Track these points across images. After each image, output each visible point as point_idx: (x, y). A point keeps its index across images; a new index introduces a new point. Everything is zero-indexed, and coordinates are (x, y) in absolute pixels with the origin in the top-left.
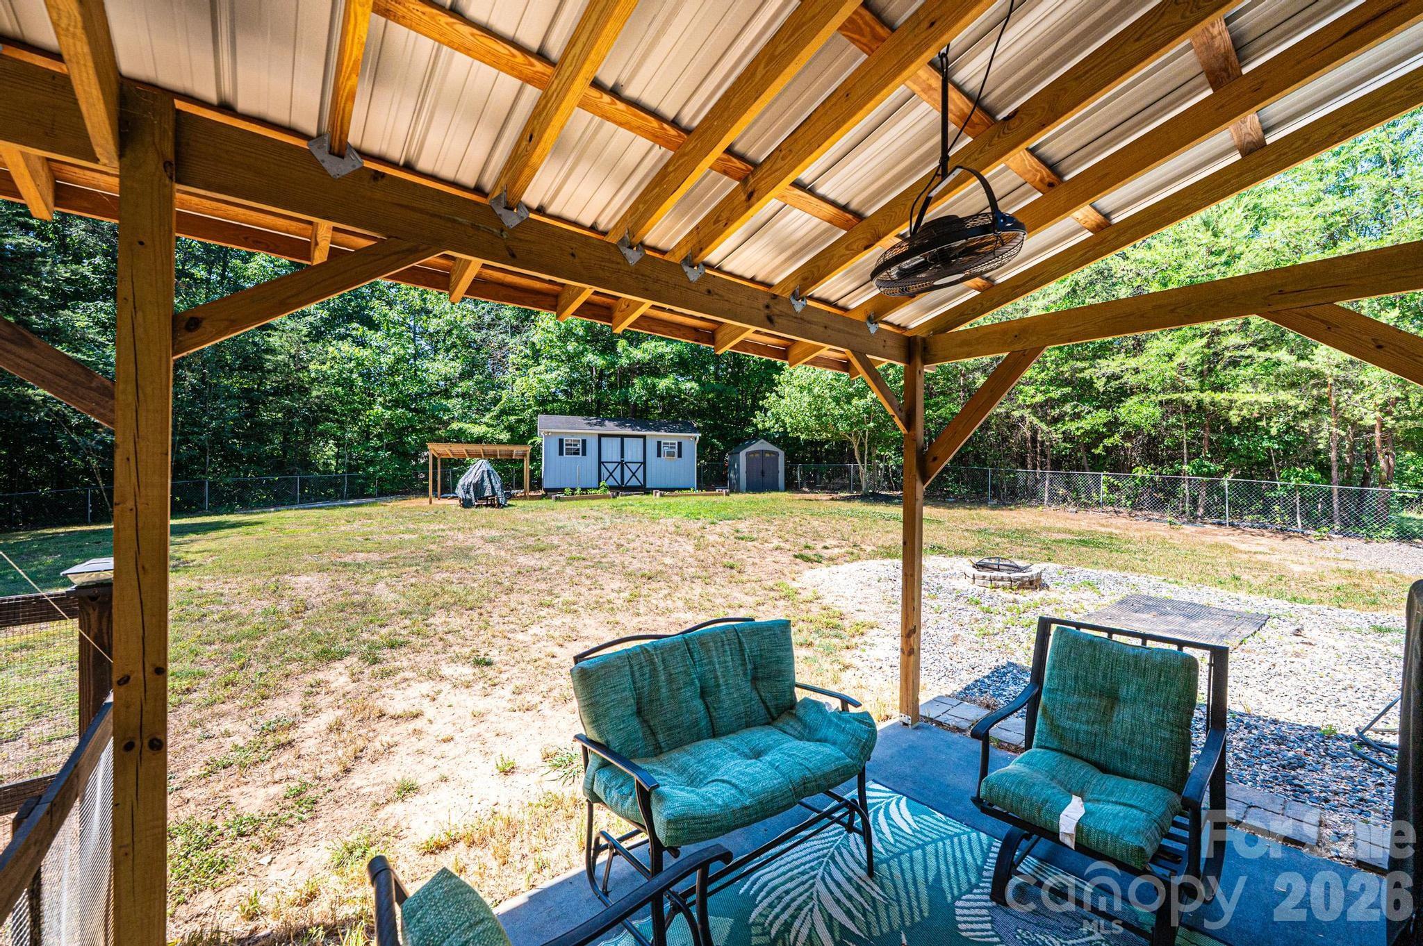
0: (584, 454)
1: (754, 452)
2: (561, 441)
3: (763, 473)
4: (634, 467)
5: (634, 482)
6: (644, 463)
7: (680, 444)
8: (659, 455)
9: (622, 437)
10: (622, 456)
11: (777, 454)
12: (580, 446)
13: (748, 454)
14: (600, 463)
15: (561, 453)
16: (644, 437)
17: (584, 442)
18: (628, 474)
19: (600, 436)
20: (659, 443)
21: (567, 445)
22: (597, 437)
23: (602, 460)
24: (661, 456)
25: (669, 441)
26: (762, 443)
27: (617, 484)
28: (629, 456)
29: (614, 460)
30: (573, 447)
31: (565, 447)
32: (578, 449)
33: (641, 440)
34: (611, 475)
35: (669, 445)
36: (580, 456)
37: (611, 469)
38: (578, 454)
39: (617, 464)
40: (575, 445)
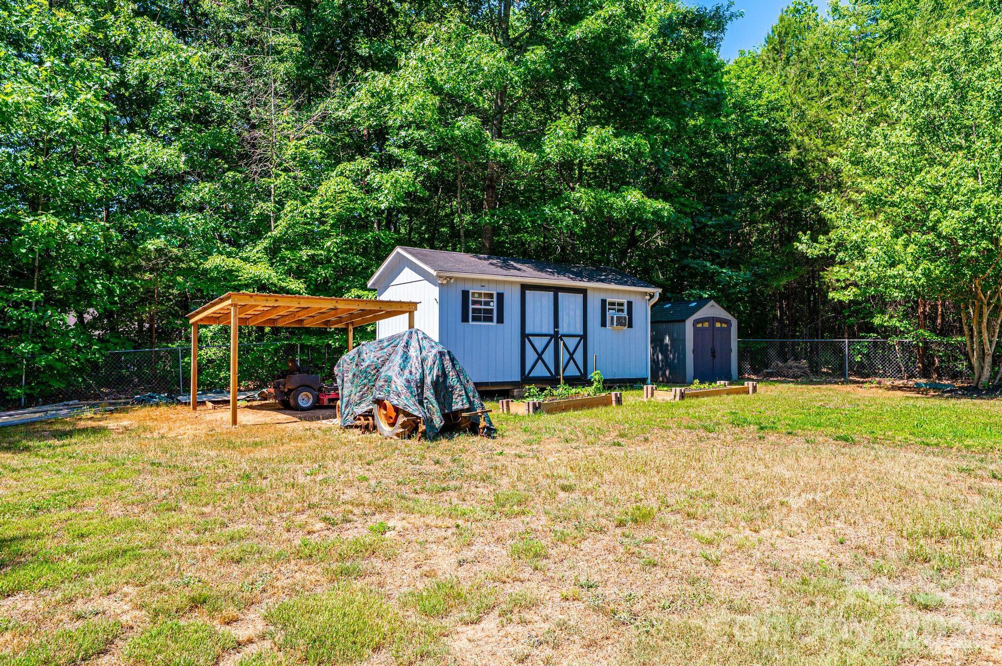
0: (500, 320)
1: (703, 320)
2: (465, 294)
3: (713, 353)
4: (571, 343)
5: (572, 370)
6: (584, 337)
7: (630, 304)
8: (604, 324)
9: (556, 290)
10: (556, 325)
11: (729, 324)
12: (493, 305)
13: (695, 323)
14: (524, 336)
15: (465, 319)
16: (583, 291)
17: (500, 296)
18: (564, 356)
19: (525, 287)
20: (604, 302)
21: (474, 303)
22: (518, 289)
23: (527, 332)
24: (605, 326)
25: (616, 300)
26: (712, 306)
27: (549, 375)
28: (565, 325)
29: (544, 331)
30: (483, 307)
31: (471, 307)
32: (490, 311)
33: (580, 297)
34: (540, 357)
35: (616, 307)
36: (494, 323)
37: (540, 347)
38: (490, 319)
39: (548, 338)
40: (487, 303)
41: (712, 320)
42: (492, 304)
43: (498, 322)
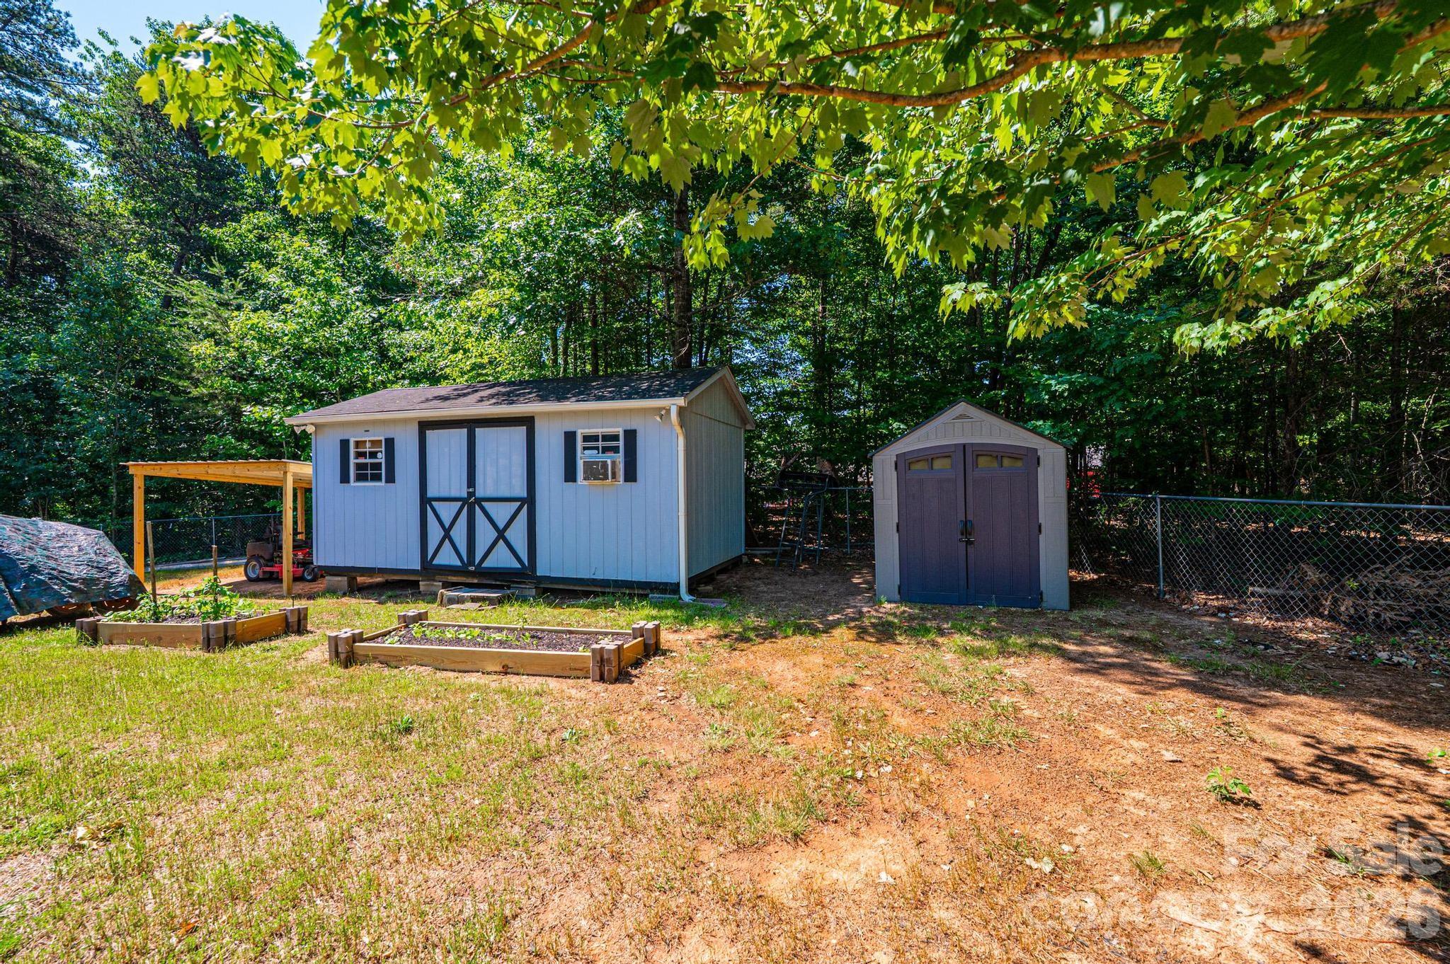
0: (391, 479)
1: (929, 456)
2: (346, 444)
3: (967, 528)
4: (501, 513)
5: (501, 559)
6: (529, 501)
7: (631, 435)
8: (570, 476)
9: (471, 424)
10: (471, 481)
11: (1031, 458)
12: (381, 458)
13: (904, 464)
14: (425, 501)
15: (345, 479)
16: (528, 422)
17: (390, 443)
18: (485, 534)
19: (424, 426)
20: (570, 437)
21: (359, 455)
22: (414, 430)
23: (430, 494)
24: (574, 480)
25: (599, 431)
26: (961, 417)
27: (459, 563)
28: (489, 481)
29: (454, 494)
30: (368, 461)
31: (353, 461)
32: (378, 466)
33: (521, 431)
34: (447, 535)
35: (600, 444)
36: (382, 484)
37: (447, 515)
38: (377, 478)
39: (460, 504)
40: (373, 455)
41: (967, 454)
42: (379, 455)
43: (387, 482)
